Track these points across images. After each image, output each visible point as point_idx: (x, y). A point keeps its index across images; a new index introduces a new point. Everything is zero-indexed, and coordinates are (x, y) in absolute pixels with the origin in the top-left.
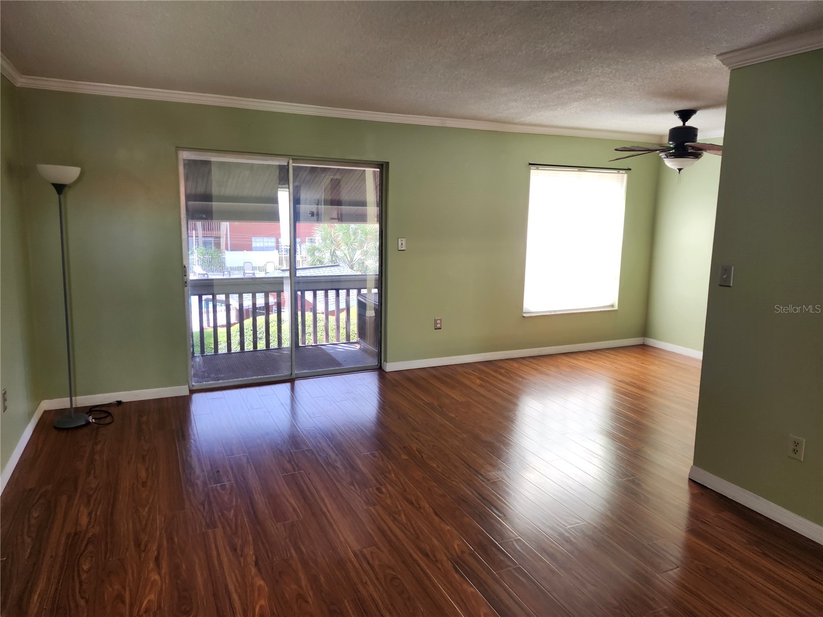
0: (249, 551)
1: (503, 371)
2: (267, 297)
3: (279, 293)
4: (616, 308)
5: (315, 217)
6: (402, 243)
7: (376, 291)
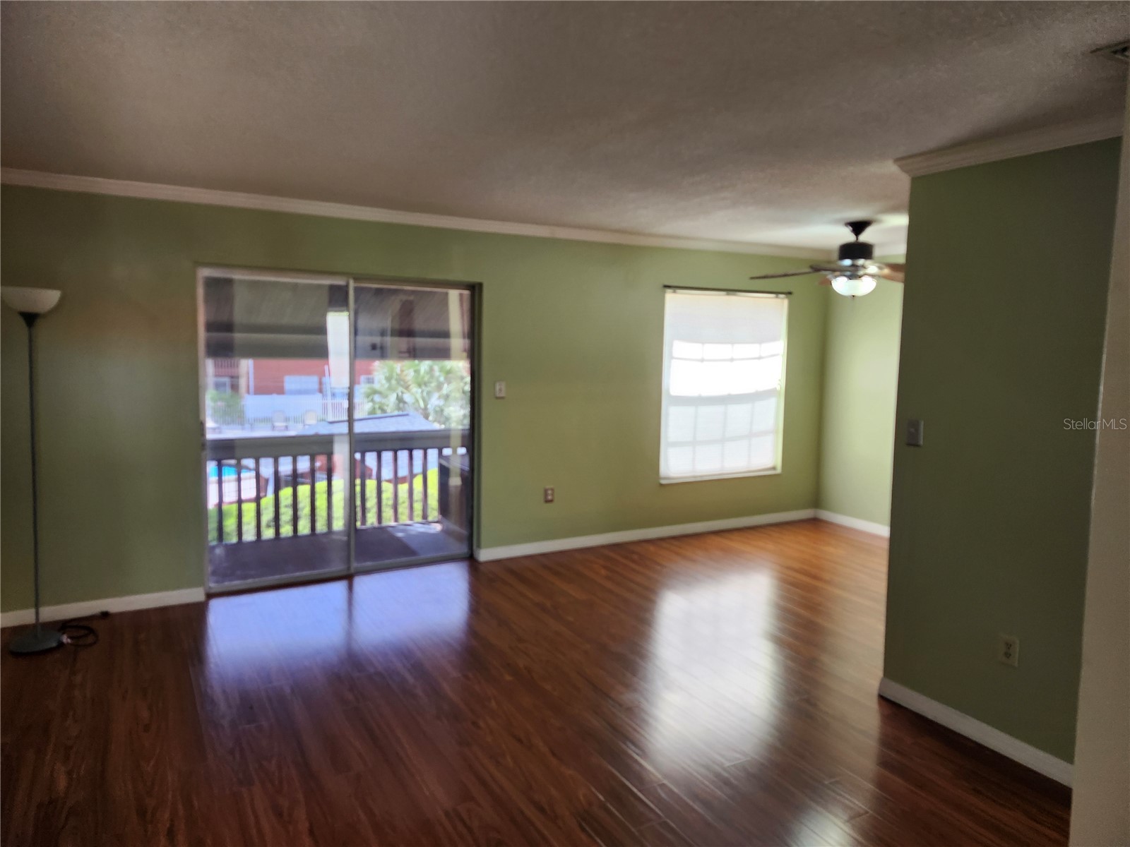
0: (301, 814)
1: (635, 557)
2: (313, 461)
3: (330, 455)
4: (779, 471)
5: (378, 352)
6: (501, 388)
7: (462, 451)
